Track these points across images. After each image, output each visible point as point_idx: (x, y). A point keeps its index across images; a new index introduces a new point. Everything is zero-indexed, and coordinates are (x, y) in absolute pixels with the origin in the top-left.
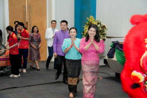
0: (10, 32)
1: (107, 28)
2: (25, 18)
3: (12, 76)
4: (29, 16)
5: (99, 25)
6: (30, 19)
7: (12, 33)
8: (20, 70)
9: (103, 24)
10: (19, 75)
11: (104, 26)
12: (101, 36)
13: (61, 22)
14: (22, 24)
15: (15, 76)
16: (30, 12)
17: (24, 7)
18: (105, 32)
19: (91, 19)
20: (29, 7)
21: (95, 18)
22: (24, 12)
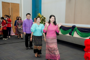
0: (3, 19)
1: (46, 18)
2: (9, 14)
3: (4, 39)
4: (11, 12)
5: (43, 17)
6: (12, 14)
7: (3, 20)
8: (7, 37)
9: (44, 17)
10: (7, 39)
11: (45, 18)
12: (44, 22)
13: (27, 15)
14: (8, 16)
15: (5, 39)
16: (11, 11)
17: (9, 9)
18: (45, 20)
19: (39, 14)
20: (11, 9)
21: (41, 14)
22: (9, 11)
